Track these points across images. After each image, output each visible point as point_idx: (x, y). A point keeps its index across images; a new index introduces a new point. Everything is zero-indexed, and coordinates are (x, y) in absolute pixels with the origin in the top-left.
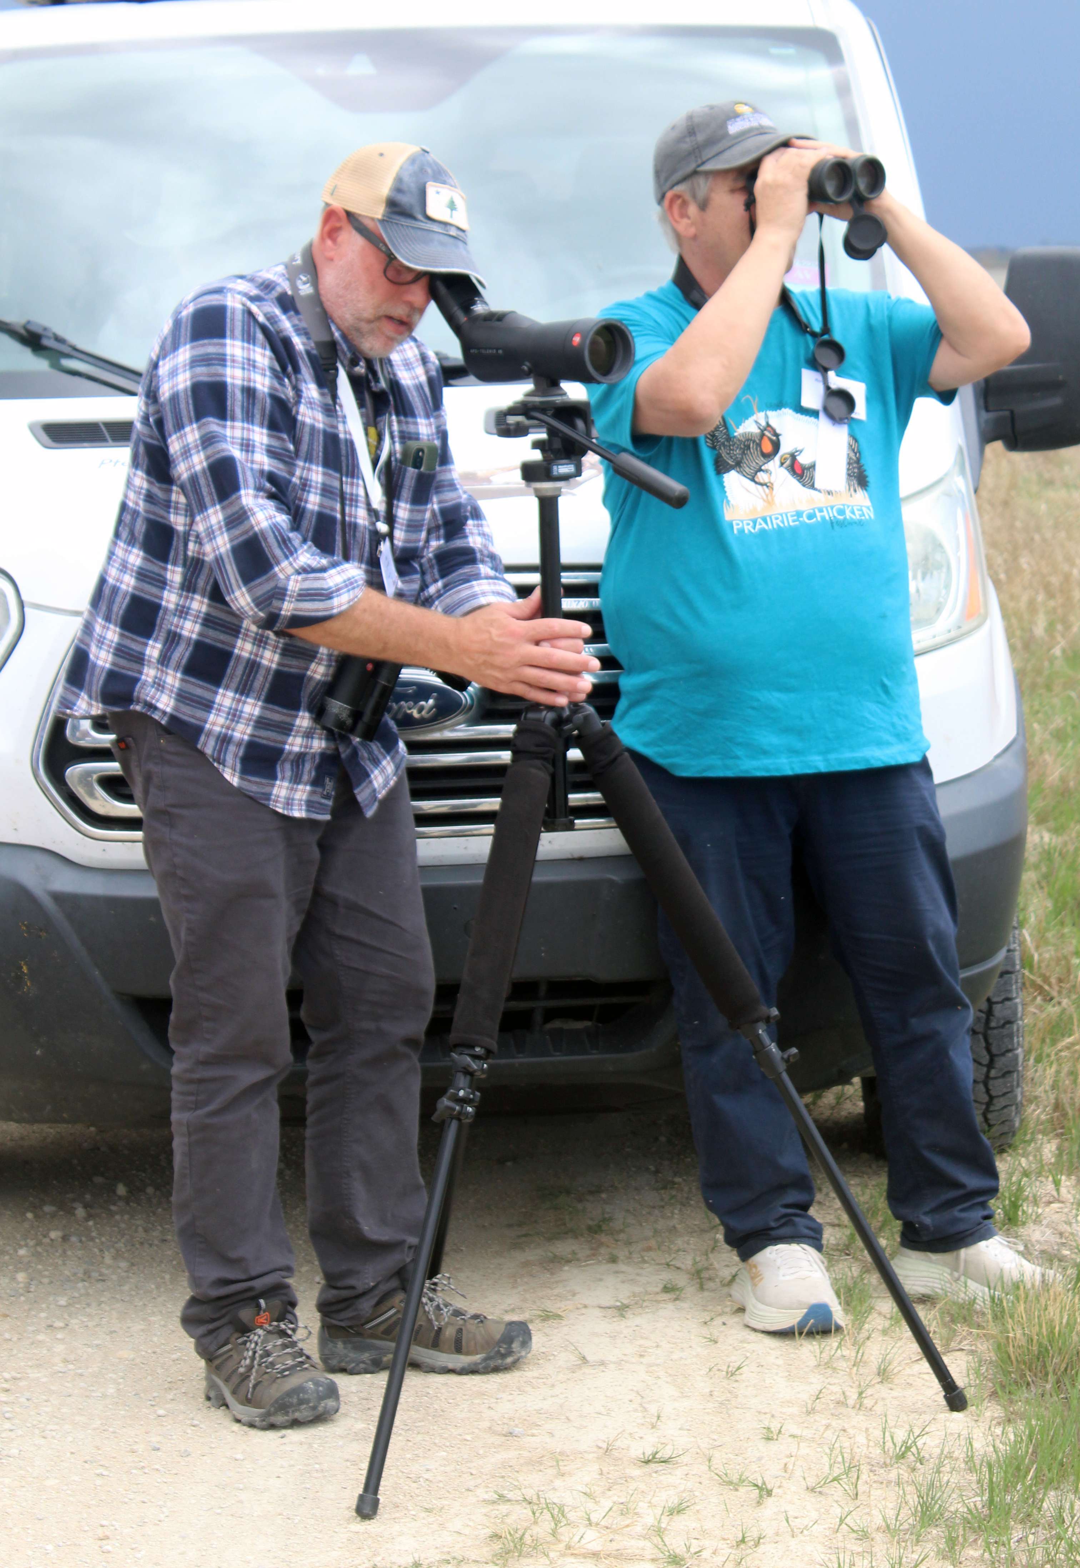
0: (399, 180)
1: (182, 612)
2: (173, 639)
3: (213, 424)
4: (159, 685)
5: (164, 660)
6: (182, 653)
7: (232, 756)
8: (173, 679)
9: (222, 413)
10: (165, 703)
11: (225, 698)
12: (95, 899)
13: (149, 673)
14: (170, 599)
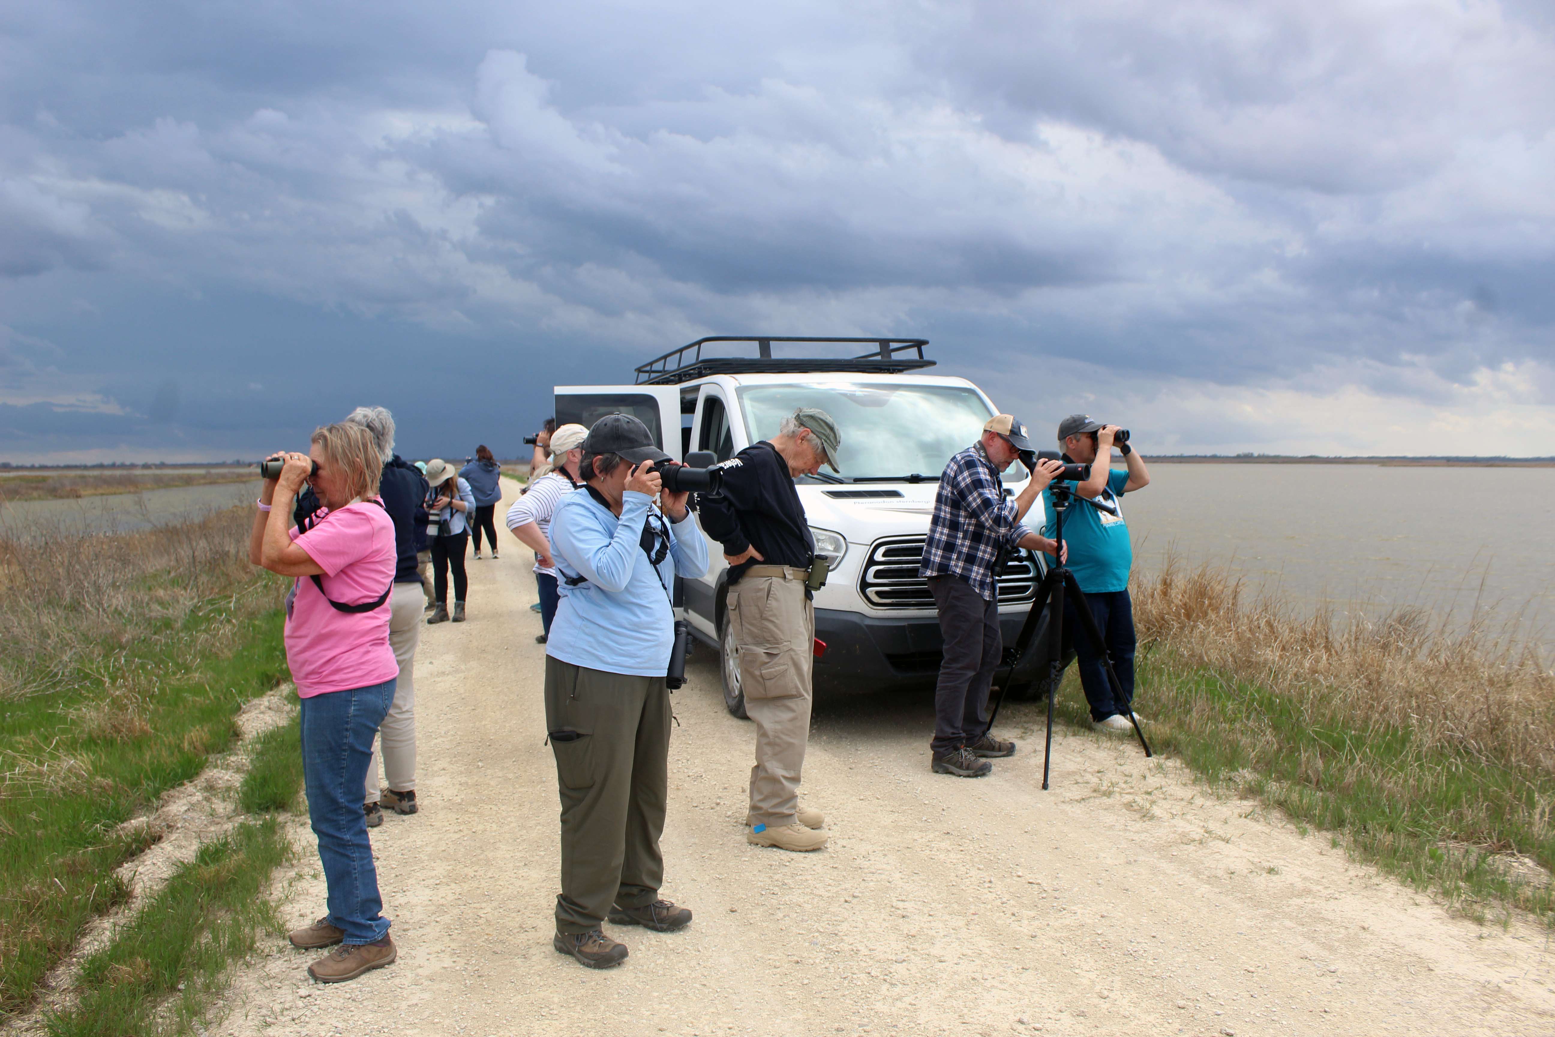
0: (1012, 425)
1: (963, 545)
2: (960, 553)
3: (981, 490)
4: (956, 566)
5: (958, 559)
6: (963, 557)
7: (977, 584)
8: (961, 564)
9: (983, 487)
10: (959, 571)
11: (975, 568)
12: (878, 626)
13: (953, 563)
14: (959, 542)
